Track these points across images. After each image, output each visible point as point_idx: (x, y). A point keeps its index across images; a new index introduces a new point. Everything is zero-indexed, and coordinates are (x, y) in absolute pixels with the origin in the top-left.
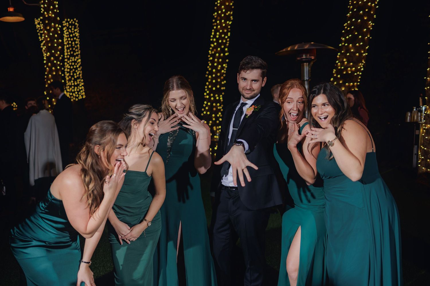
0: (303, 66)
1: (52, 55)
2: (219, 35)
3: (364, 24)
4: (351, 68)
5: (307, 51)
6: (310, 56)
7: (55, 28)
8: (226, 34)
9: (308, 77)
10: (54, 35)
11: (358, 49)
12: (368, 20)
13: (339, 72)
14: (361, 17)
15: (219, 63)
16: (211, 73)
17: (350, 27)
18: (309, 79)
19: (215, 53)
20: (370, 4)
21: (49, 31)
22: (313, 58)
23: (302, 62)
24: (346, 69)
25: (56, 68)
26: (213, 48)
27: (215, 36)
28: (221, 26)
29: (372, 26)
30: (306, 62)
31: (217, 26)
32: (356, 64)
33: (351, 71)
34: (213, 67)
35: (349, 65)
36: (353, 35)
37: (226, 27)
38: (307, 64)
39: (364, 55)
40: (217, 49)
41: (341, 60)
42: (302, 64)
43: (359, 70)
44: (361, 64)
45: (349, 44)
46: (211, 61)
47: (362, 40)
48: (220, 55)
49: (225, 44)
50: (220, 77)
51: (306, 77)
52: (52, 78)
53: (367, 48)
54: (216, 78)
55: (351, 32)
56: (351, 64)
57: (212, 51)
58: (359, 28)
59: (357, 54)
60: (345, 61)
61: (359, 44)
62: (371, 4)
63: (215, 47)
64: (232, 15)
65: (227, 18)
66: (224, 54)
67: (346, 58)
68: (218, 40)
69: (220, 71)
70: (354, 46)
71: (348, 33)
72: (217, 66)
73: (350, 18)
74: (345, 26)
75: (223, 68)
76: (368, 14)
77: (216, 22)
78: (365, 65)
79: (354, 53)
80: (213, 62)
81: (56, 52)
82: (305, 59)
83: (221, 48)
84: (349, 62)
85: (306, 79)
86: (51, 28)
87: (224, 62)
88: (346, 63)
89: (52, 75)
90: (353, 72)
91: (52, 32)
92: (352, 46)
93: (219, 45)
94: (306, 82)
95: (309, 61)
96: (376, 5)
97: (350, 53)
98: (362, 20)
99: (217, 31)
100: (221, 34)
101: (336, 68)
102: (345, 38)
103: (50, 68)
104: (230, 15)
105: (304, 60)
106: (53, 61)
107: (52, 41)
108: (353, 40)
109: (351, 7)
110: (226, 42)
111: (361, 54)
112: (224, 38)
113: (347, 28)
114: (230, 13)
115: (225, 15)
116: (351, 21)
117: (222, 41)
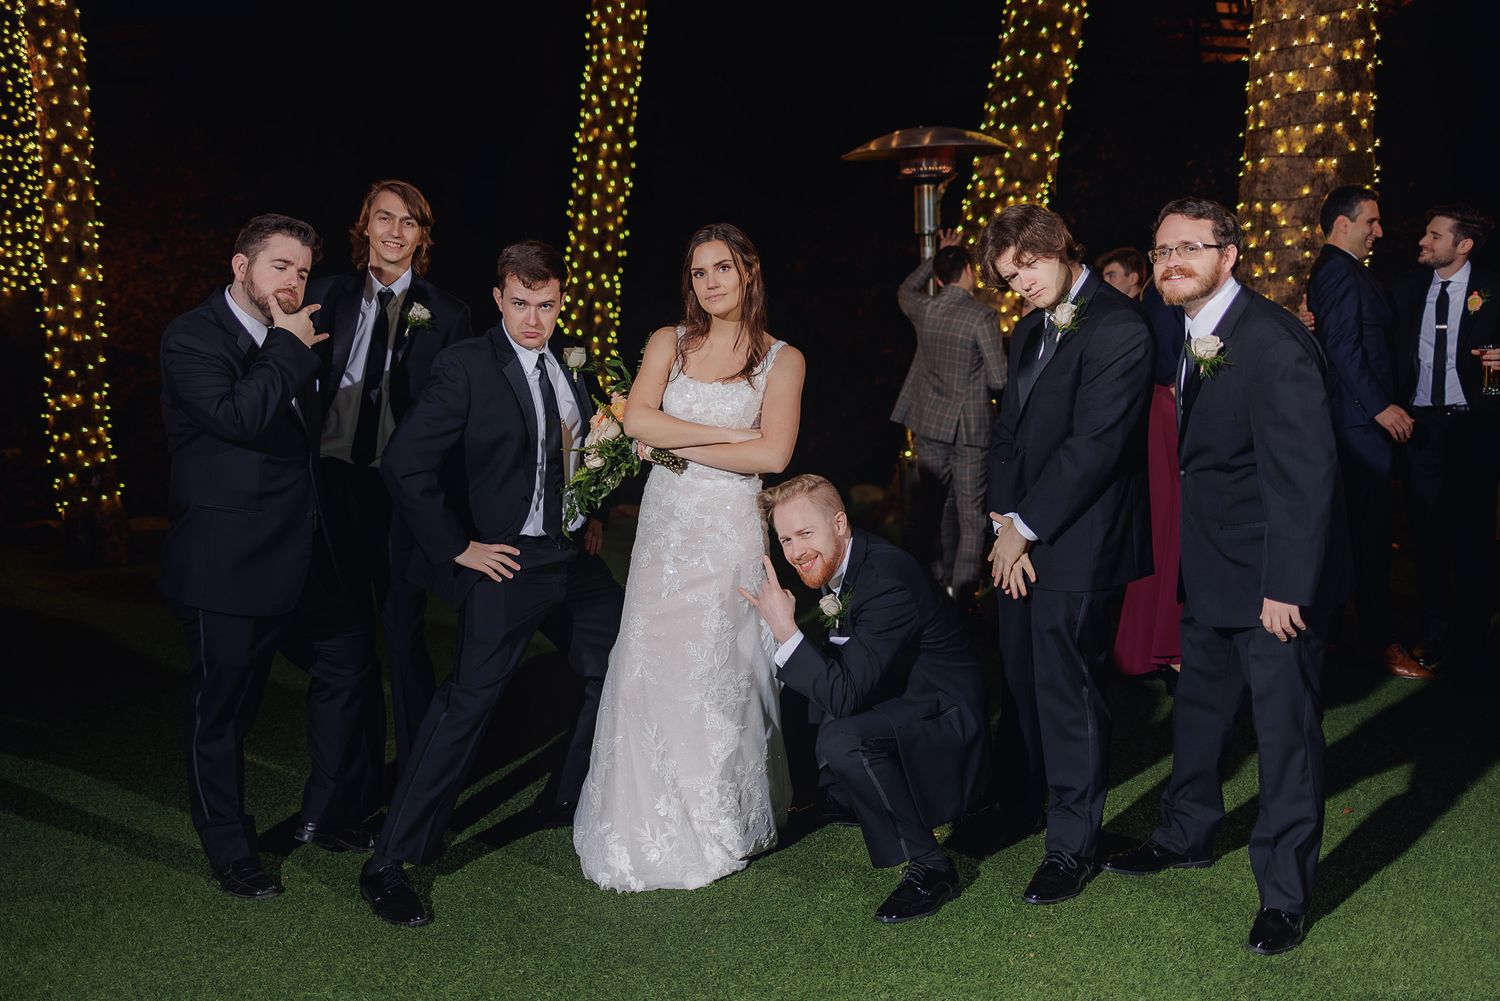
0: (921, 192)
1: (65, 136)
2: (609, 86)
3: (1053, 65)
4: (1017, 197)
5: (931, 153)
6: (939, 165)
7: (70, 44)
8: (629, 80)
9: (935, 224)
10: (67, 69)
11: (1035, 143)
12: (1063, 55)
13: (984, 207)
14: (1044, 45)
15: (609, 173)
16: (584, 204)
17: (1014, 76)
19: (598, 141)
20: (1067, 6)
21: (51, 55)
22: (946, 169)
23: (917, 181)
24: (1002, 198)
25: (79, 179)
26: (590, 126)
27: (594, 87)
28: (615, 54)
29: (1074, 73)
30: (928, 181)
31: (601, 53)
32: (1029, 186)
34: (591, 185)
35: (1010, 189)
36: (1022, 98)
37: (629, 59)
38: (931, 187)
39: (1052, 158)
40: (602, 129)
41: (986, 172)
42: (916, 188)
44: (1042, 185)
45: (1009, 126)
46: (582, 166)
47: (1048, 113)
48: (611, 146)
49: (627, 112)
50: (612, 217)
51: (929, 224)
52: (66, 214)
53: (1060, 137)
54: (605, 217)
55: (1014, 88)
56: (1018, 184)
57: (586, 132)
58: (1038, 78)
59: (1034, 156)
60: (1000, 177)
61: (1040, 125)
62: (1071, 8)
63: (595, 123)
64: (647, 20)
65: (632, 30)
66: (625, 146)
67: (1001, 167)
68: (604, 99)
69: (610, 199)
70: (1025, 131)
71: (1005, 90)
72: (605, 182)
73: (1013, 47)
74: (995, 71)
75: (621, 188)
76: (1063, 37)
77: (596, 39)
78: (1054, 189)
79: (1025, 152)
80: (589, 168)
81: (77, 126)
82: (925, 172)
83: (616, 127)
84: (1010, 179)
85: (929, 231)
86: (57, 43)
87: (623, 170)
88: (1002, 180)
89: (68, 204)
91: (64, 59)
92: (1019, 130)
93: (610, 115)
94: (927, 238)
95: (936, 179)
96: (1082, 11)
97: (1015, 150)
98: (1048, 54)
99: (600, 69)
100: (614, 79)
101: (973, 194)
102: (998, 105)
103: (61, 181)
104: (639, 21)
105: (923, 176)
106: (70, 155)
107: (62, 88)
108: (1023, 114)
109: (1014, 13)
110: (629, 110)
111: (1044, 156)
112: (624, 94)
113: (1003, 77)
114: (641, 13)
115: (626, 19)
116: (1015, 55)
117: (619, 103)
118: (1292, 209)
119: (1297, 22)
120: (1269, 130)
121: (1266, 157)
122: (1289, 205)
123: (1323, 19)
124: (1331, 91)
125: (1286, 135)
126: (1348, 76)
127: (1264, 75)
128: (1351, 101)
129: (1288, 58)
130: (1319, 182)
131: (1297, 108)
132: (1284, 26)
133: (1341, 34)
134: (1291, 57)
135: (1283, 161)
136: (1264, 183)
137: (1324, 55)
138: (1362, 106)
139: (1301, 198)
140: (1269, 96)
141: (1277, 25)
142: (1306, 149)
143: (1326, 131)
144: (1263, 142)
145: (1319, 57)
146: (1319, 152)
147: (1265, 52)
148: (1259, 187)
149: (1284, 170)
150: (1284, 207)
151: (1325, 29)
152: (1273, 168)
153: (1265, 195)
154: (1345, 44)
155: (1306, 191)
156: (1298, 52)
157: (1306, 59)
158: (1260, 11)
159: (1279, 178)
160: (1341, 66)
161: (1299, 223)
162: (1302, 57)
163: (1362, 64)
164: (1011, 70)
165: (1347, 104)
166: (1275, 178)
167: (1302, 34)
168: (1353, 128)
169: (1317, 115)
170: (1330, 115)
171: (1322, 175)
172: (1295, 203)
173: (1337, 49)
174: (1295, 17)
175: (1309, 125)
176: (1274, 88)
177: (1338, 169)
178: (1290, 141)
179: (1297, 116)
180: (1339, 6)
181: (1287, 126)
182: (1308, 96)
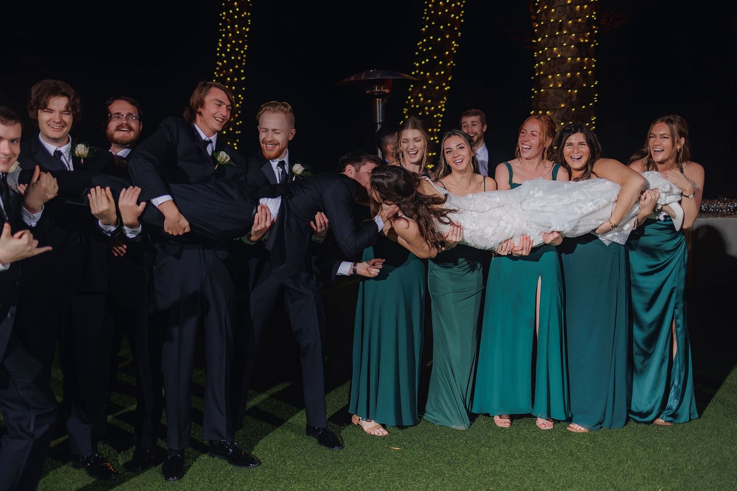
0: (375, 102)
2: (231, 49)
3: (446, 44)
4: (429, 107)
5: (380, 83)
6: (384, 89)
8: (241, 47)
9: (382, 118)
12: (451, 39)
14: (442, 34)
17: (427, 49)
19: (225, 76)
20: (453, 16)
22: (387, 91)
23: (373, 97)
24: (422, 108)
26: (222, 68)
27: (223, 49)
28: (234, 33)
29: (456, 48)
30: (379, 97)
31: (227, 33)
32: (436, 102)
33: (429, 110)
35: (426, 103)
36: (431, 59)
37: (241, 36)
38: (380, 100)
39: (446, 89)
40: (228, 70)
41: (415, 95)
42: (373, 100)
43: (440, 111)
44: (441, 102)
45: (425, 73)
47: (444, 67)
48: (232, 79)
51: (379, 118)
53: (450, 79)
55: (428, 54)
56: (429, 101)
57: (219, 72)
58: (439, 49)
59: (437, 88)
60: (421, 97)
61: (440, 73)
62: (455, 17)
63: (224, 67)
64: (251, 18)
65: (242, 22)
66: (239, 79)
67: (422, 93)
68: (228, 55)
70: (433, 76)
71: (423, 56)
73: (427, 35)
74: (419, 46)
76: (451, 30)
77: (225, 26)
78: (447, 104)
79: (433, 85)
82: (378, 92)
83: (234, 69)
84: (426, 99)
85: (379, 122)
87: (238, 91)
88: (422, 99)
90: (432, 113)
92: (430, 75)
93: (231, 64)
95: (382, 96)
96: (460, 18)
97: (428, 85)
98: (443, 38)
99: (226, 41)
100: (233, 46)
101: (408, 106)
102: (420, 63)
104: (246, 17)
105: (376, 94)
108: (432, 67)
109: (428, 18)
110: (241, 61)
111: (442, 88)
112: (238, 53)
113: (422, 49)
114: (247, 14)
115: (239, 16)
116: (428, 39)
117: (236, 58)
118: (556, 114)
119: (558, 23)
120: (545, 75)
121: (544, 89)
122: (555, 112)
123: (570, 22)
124: (574, 58)
125: (553, 78)
126: (582, 50)
127: (543, 49)
128: (584, 62)
129: (553, 41)
130: (569, 101)
131: (558, 65)
132: (552, 25)
133: (580, 30)
134: (555, 40)
135: (552, 91)
136: (543, 101)
137: (571, 39)
138: (589, 64)
139: (561, 109)
140: (545, 60)
141: (549, 25)
142: (563, 85)
143: (572, 76)
144: (543, 81)
145: (569, 40)
146: (569, 86)
147: (543, 38)
148: (541, 103)
149: (553, 95)
150: (553, 113)
151: (571, 27)
152: (547, 94)
153: (544, 107)
154: (581, 34)
155: (563, 106)
156: (559, 38)
157: (562, 42)
158: (541, 17)
159: (550, 99)
160: (579, 45)
161: (559, 121)
162: (560, 40)
163: (589, 44)
164: (424, 45)
165: (582, 63)
166: (548, 99)
167: (561, 30)
168: (584, 73)
169: (568, 68)
170: (574, 68)
171: (570, 96)
172: (558, 111)
173: (576, 36)
174: (556, 21)
175: (563, 74)
176: (548, 55)
177: (578, 94)
178: (554, 81)
179: (559, 69)
180: (577, 16)
181: (554, 74)
182: (564, 59)
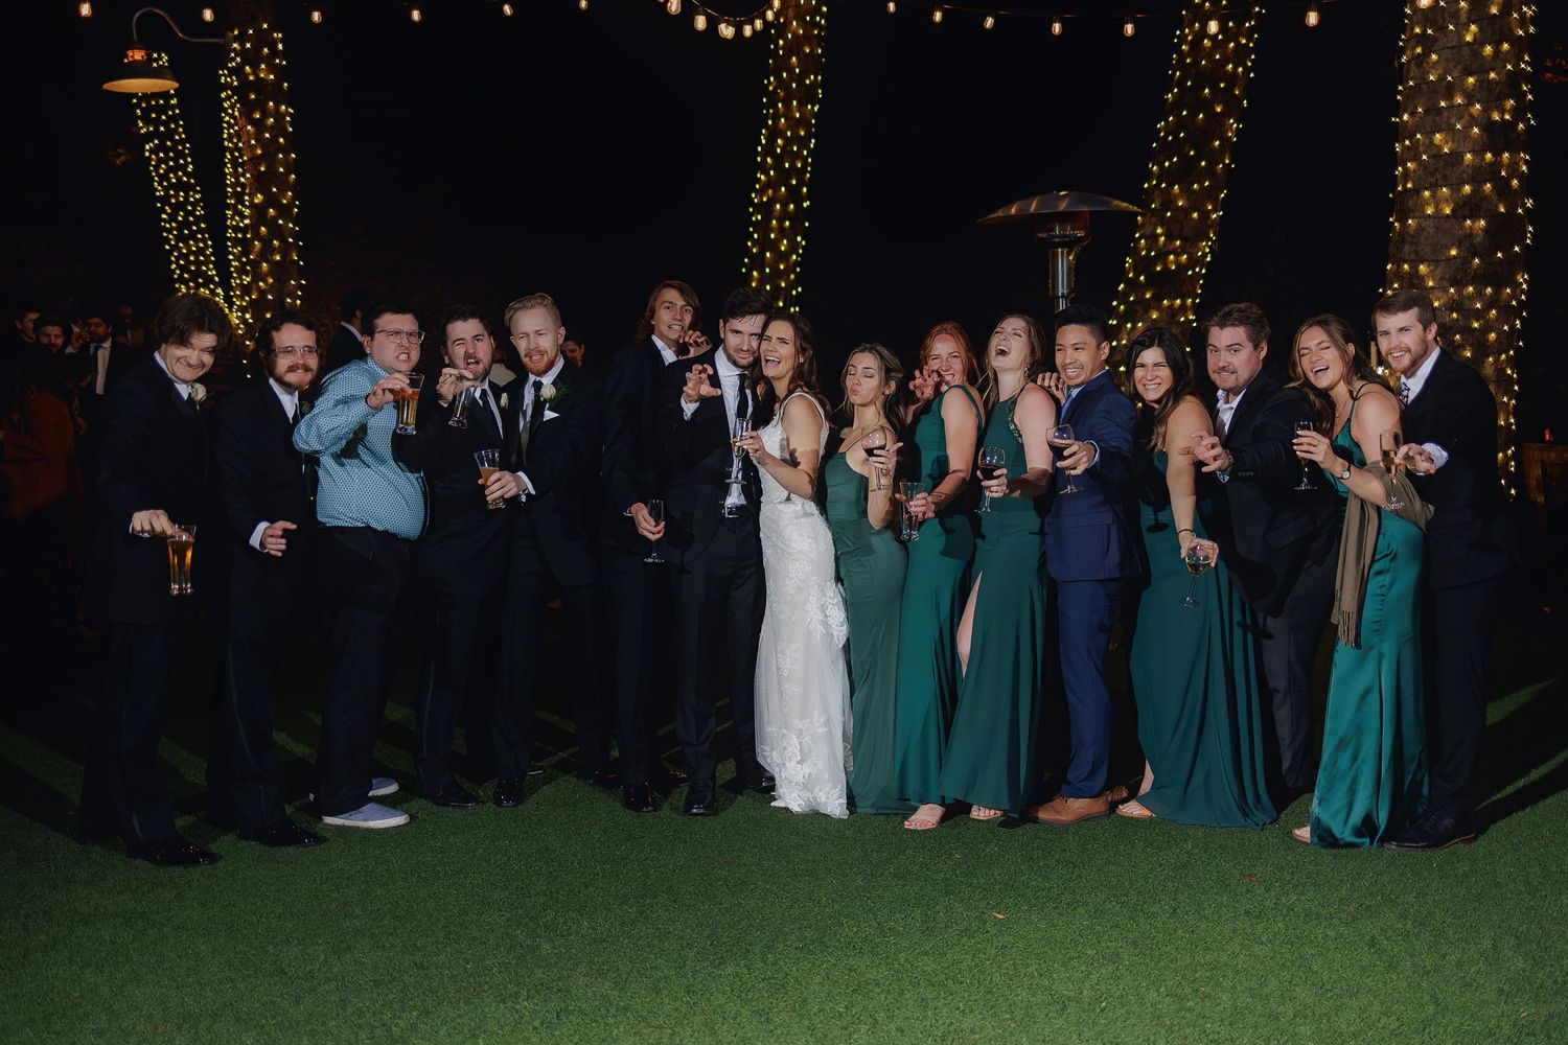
0: (1055, 256)
1: (271, 200)
2: (783, 148)
3: (1216, 125)
4: (1178, 255)
5: (1064, 218)
6: (1074, 230)
7: (279, 116)
8: (803, 143)
9: (1069, 286)
10: (274, 138)
11: (1196, 202)
12: (1226, 115)
13: (1143, 265)
14: (1206, 106)
15: (782, 232)
16: (758, 262)
17: (1176, 136)
18: (1069, 294)
19: (772, 202)
20: (1230, 66)
21: (260, 126)
22: (1081, 234)
23: (1052, 245)
24: (1162, 256)
25: (283, 240)
26: (765, 186)
27: (769, 149)
28: (789, 118)
29: (1238, 132)
30: (1062, 245)
31: (776, 117)
32: (1190, 242)
33: (1177, 262)
34: (765, 244)
35: (1171, 247)
36: (1184, 157)
37: (803, 122)
38: (1066, 250)
39: (1214, 216)
40: (776, 190)
41: (1148, 230)
42: (1051, 251)
43: (1200, 262)
44: (1204, 243)
45: (1170, 185)
46: (756, 225)
47: (1210, 172)
48: (785, 206)
49: (800, 173)
50: (784, 274)
51: (1063, 287)
52: (271, 273)
53: (1222, 196)
54: (777, 275)
55: (1177, 147)
56: (1178, 243)
57: (761, 193)
58: (1200, 137)
59: (1195, 215)
60: (1161, 235)
61: (1201, 184)
62: (1235, 68)
63: (771, 183)
64: (822, 85)
65: (807, 95)
66: (798, 206)
67: (1162, 227)
68: (779, 160)
69: (784, 257)
70: (1186, 190)
71: (1168, 150)
72: (778, 241)
73: (1176, 107)
74: (1159, 130)
75: (794, 246)
76: (1226, 97)
77: (772, 104)
78: (1216, 247)
79: (1187, 211)
80: (763, 228)
81: (282, 191)
82: (1058, 237)
83: (789, 188)
84: (1170, 237)
85: (1063, 294)
86: (265, 115)
87: (794, 231)
88: (1163, 239)
89: (272, 263)
90: (1182, 268)
91: (271, 129)
92: (1180, 189)
93: (784, 176)
94: (1061, 300)
95: (1069, 244)
96: (1247, 70)
97: (1176, 209)
98: (1210, 113)
99: (774, 133)
100: (788, 142)
101: (1134, 252)
102: (1161, 165)
103: (267, 243)
104: (814, 84)
105: (1057, 240)
106: (275, 218)
107: (269, 157)
108: (1184, 173)
109: (1178, 73)
110: (804, 169)
111: (1205, 214)
112: (798, 155)
113: (1166, 136)
114: (816, 78)
115: (800, 83)
116: (1178, 116)
117: (793, 164)
118: (1440, 269)
119: (1445, 83)
120: (1417, 191)
121: (1413, 218)
122: (1436, 266)
123: (1471, 80)
124: (1479, 152)
125: (1433, 196)
126: (1497, 137)
127: (1411, 136)
128: (1501, 162)
129: (1435, 120)
130: (1467, 243)
131: (1443, 169)
132: (1431, 87)
133: (1491, 95)
134: (1438, 118)
135: (1430, 222)
136: (1412, 244)
137: (1472, 117)
138: (1513, 167)
139: (1449, 259)
140: (1416, 158)
141: (1424, 87)
142: (1453, 211)
143: (1473, 192)
144: (1411, 202)
145: (1467, 117)
146: (1467, 213)
147: (1413, 114)
148: (1407, 248)
149: (1432, 231)
150: (1432, 268)
151: (1473, 90)
152: (1420, 229)
153: (1413, 256)
154: (1494, 104)
155: (1453, 252)
156: (1446, 113)
157: (1453, 120)
158: (1408, 71)
159: (1426, 239)
160: (1489, 127)
161: (1446, 284)
162: (1449, 118)
163: (1513, 124)
164: (1173, 130)
165: (1496, 165)
166: (1422, 239)
167: (1449, 96)
168: (1502, 188)
169: (1465, 176)
170: (1477, 176)
171: (1470, 235)
172: (1442, 264)
173: (1486, 110)
174: (1441, 78)
175: (1456, 187)
176: (1421, 149)
177: (1486, 230)
178: (1437, 203)
179: (1445, 177)
180: (1487, 66)
181: (1434, 187)
182: (1456, 157)
